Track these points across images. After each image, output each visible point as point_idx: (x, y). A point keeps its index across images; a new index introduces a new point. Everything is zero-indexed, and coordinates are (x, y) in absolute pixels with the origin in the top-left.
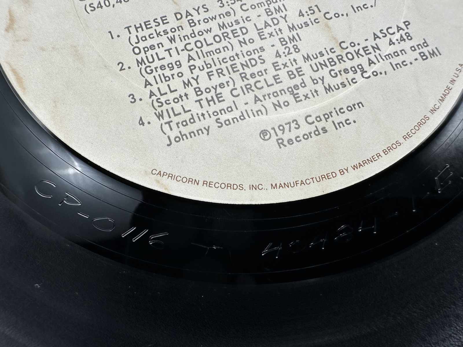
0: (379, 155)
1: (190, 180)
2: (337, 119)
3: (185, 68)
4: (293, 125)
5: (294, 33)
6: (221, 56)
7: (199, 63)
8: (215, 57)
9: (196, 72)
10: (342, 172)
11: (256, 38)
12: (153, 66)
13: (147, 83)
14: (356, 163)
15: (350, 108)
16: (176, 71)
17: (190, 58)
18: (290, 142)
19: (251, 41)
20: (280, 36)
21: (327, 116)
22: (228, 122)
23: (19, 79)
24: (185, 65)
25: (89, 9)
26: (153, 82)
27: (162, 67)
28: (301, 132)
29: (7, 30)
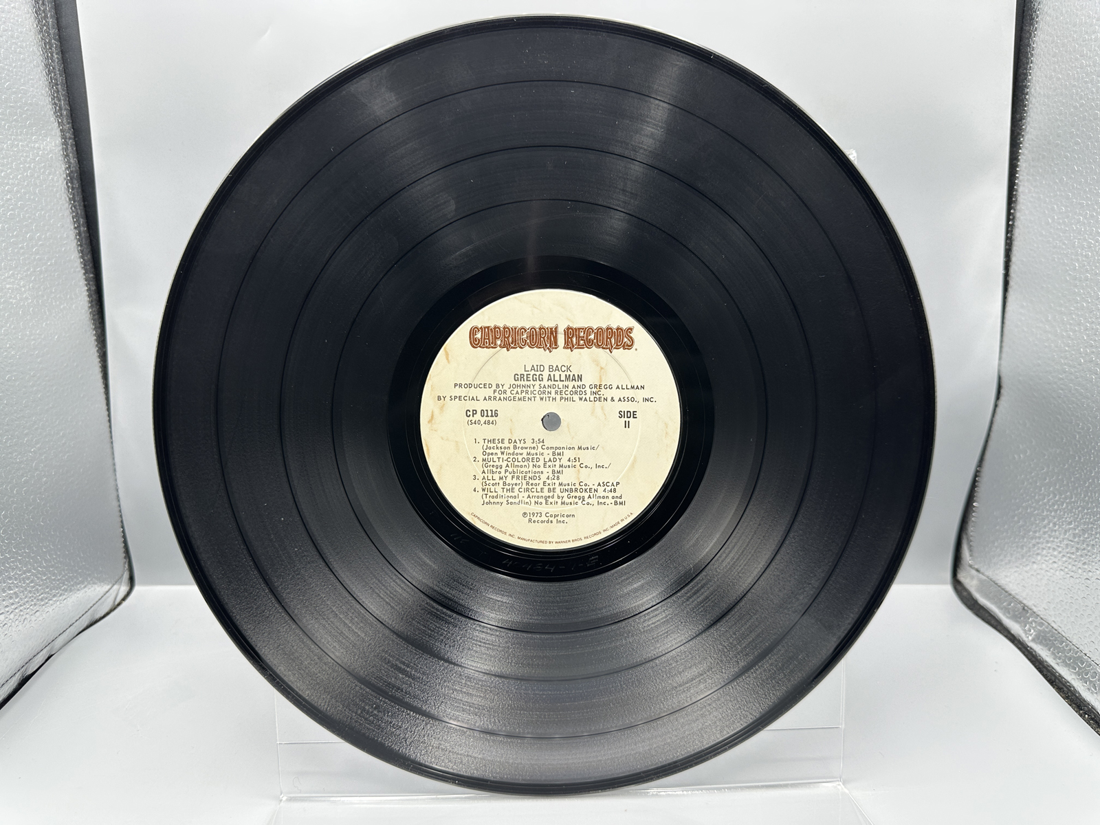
0: (569, 541)
1: (486, 523)
2: (559, 518)
3: (503, 471)
4: (539, 515)
5: (561, 469)
6: (522, 469)
7: (510, 469)
8: (519, 469)
9: (507, 473)
10: (550, 542)
11: (542, 466)
12: (489, 464)
13: (484, 472)
14: (558, 541)
15: (568, 516)
16: (499, 470)
17: (507, 466)
18: (534, 522)
19: (539, 467)
20: (554, 468)
21: (556, 516)
22: (511, 503)
23: (428, 450)
24: (504, 468)
25: (470, 423)
26: (486, 472)
27: (493, 466)
28: (540, 519)
29: (429, 422)
